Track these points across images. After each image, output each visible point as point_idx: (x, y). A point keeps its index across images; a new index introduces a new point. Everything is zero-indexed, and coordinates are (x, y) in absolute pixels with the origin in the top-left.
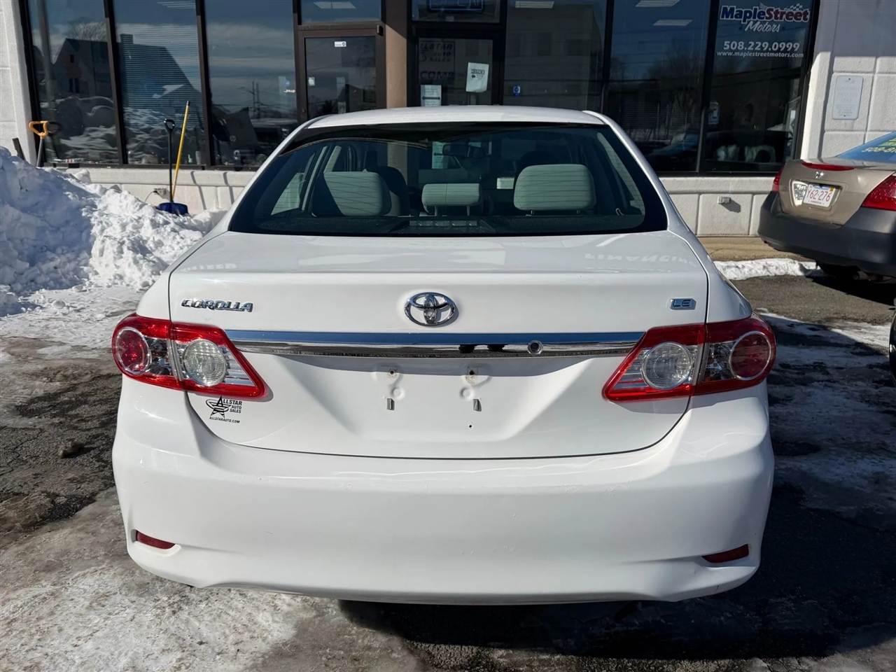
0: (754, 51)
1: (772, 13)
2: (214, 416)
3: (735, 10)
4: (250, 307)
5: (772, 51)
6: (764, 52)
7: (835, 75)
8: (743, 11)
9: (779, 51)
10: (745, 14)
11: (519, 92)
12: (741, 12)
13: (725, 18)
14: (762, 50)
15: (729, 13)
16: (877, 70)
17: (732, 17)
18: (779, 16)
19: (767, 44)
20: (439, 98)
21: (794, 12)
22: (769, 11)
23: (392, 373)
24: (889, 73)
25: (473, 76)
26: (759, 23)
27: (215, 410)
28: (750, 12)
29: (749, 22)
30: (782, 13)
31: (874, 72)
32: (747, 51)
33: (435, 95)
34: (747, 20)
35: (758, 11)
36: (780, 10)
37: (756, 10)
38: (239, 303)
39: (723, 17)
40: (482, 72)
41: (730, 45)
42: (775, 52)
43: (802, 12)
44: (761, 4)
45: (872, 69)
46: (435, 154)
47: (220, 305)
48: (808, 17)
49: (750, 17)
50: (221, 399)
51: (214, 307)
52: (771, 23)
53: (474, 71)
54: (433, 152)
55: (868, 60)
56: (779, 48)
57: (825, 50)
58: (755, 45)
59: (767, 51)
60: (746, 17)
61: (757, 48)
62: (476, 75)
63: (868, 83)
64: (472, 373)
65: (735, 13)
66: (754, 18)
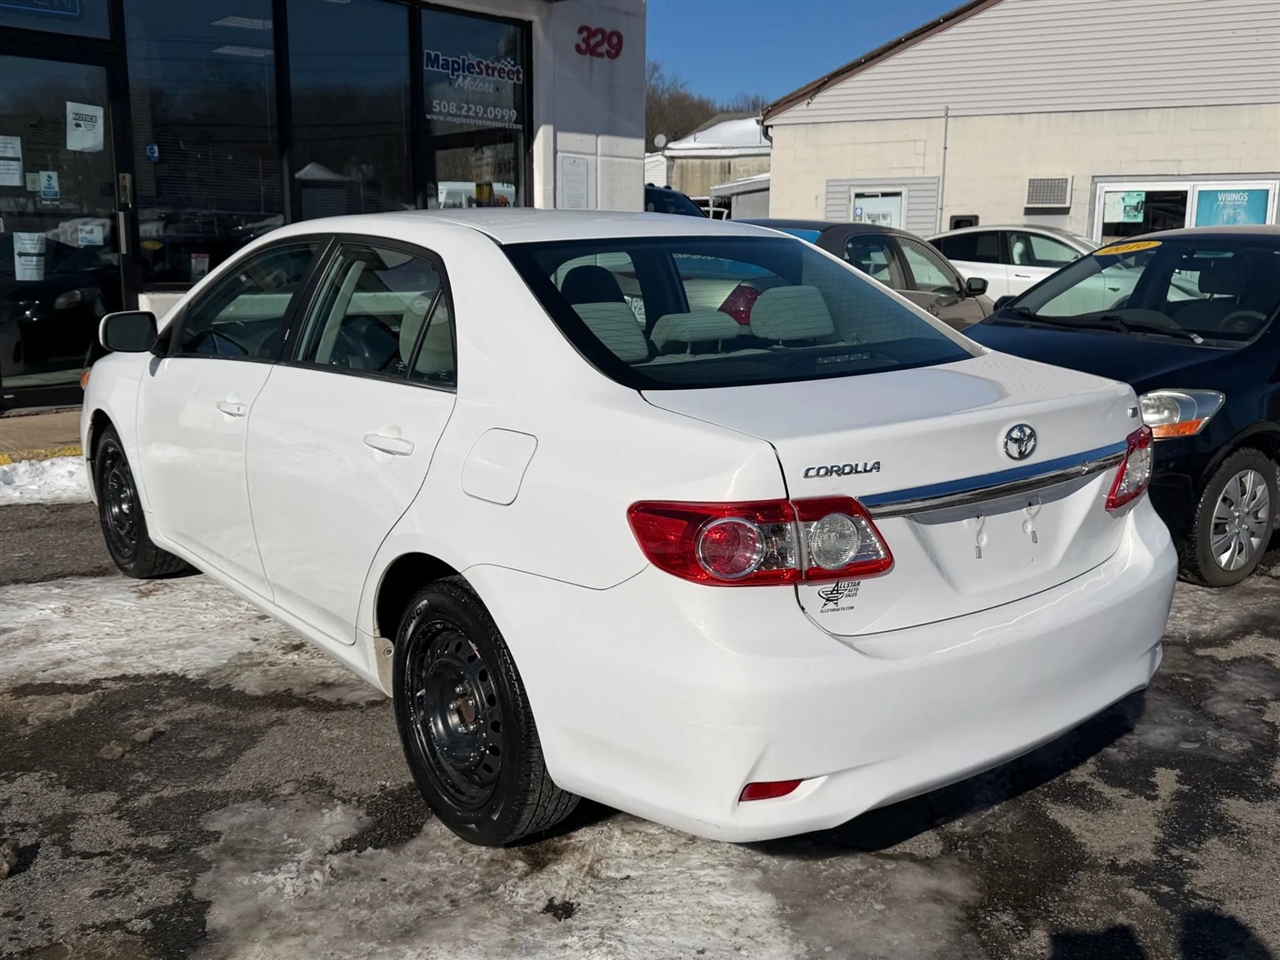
0: (466, 117)
1: (483, 67)
2: (826, 608)
3: (441, 58)
4: (877, 466)
5: (488, 119)
6: (479, 119)
7: (559, 155)
8: (450, 60)
9: (495, 119)
10: (453, 66)
11: (156, 155)
12: (447, 61)
13: (430, 68)
14: (476, 116)
15: (434, 61)
16: (599, 153)
17: (438, 68)
18: (490, 71)
19: (482, 109)
20: (17, 159)
21: (506, 69)
22: (479, 63)
23: (978, 517)
24: (612, 156)
25: (78, 125)
26: (469, 79)
27: (827, 600)
28: (458, 63)
29: (458, 76)
30: (494, 69)
31: (596, 154)
32: (460, 116)
33: (10, 154)
34: (456, 73)
35: (467, 63)
36: (490, 65)
37: (464, 60)
38: (866, 464)
39: (427, 66)
40: (92, 119)
41: (439, 104)
42: (492, 120)
43: (514, 70)
44: (469, 54)
45: (594, 151)
46: (20, 254)
47: (847, 470)
48: (521, 76)
49: (458, 70)
50: (837, 585)
51: (840, 472)
52: (483, 81)
53: (78, 116)
54: (16, 251)
55: (589, 139)
56: (496, 116)
57: (547, 122)
58: (469, 109)
59: (482, 118)
60: (454, 70)
61: (471, 113)
62: (81, 122)
63: (592, 168)
64: (1030, 505)
65: (441, 62)
66: (464, 71)
